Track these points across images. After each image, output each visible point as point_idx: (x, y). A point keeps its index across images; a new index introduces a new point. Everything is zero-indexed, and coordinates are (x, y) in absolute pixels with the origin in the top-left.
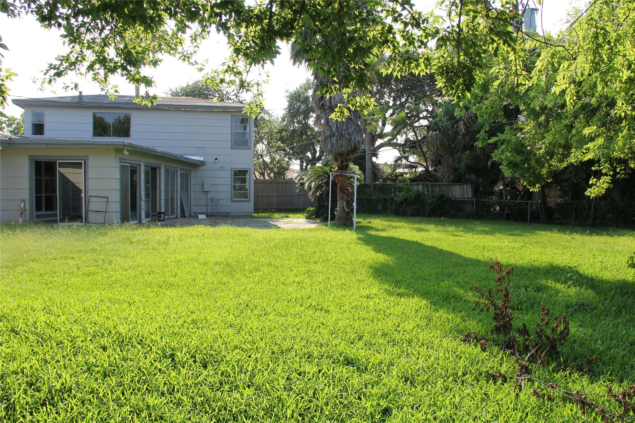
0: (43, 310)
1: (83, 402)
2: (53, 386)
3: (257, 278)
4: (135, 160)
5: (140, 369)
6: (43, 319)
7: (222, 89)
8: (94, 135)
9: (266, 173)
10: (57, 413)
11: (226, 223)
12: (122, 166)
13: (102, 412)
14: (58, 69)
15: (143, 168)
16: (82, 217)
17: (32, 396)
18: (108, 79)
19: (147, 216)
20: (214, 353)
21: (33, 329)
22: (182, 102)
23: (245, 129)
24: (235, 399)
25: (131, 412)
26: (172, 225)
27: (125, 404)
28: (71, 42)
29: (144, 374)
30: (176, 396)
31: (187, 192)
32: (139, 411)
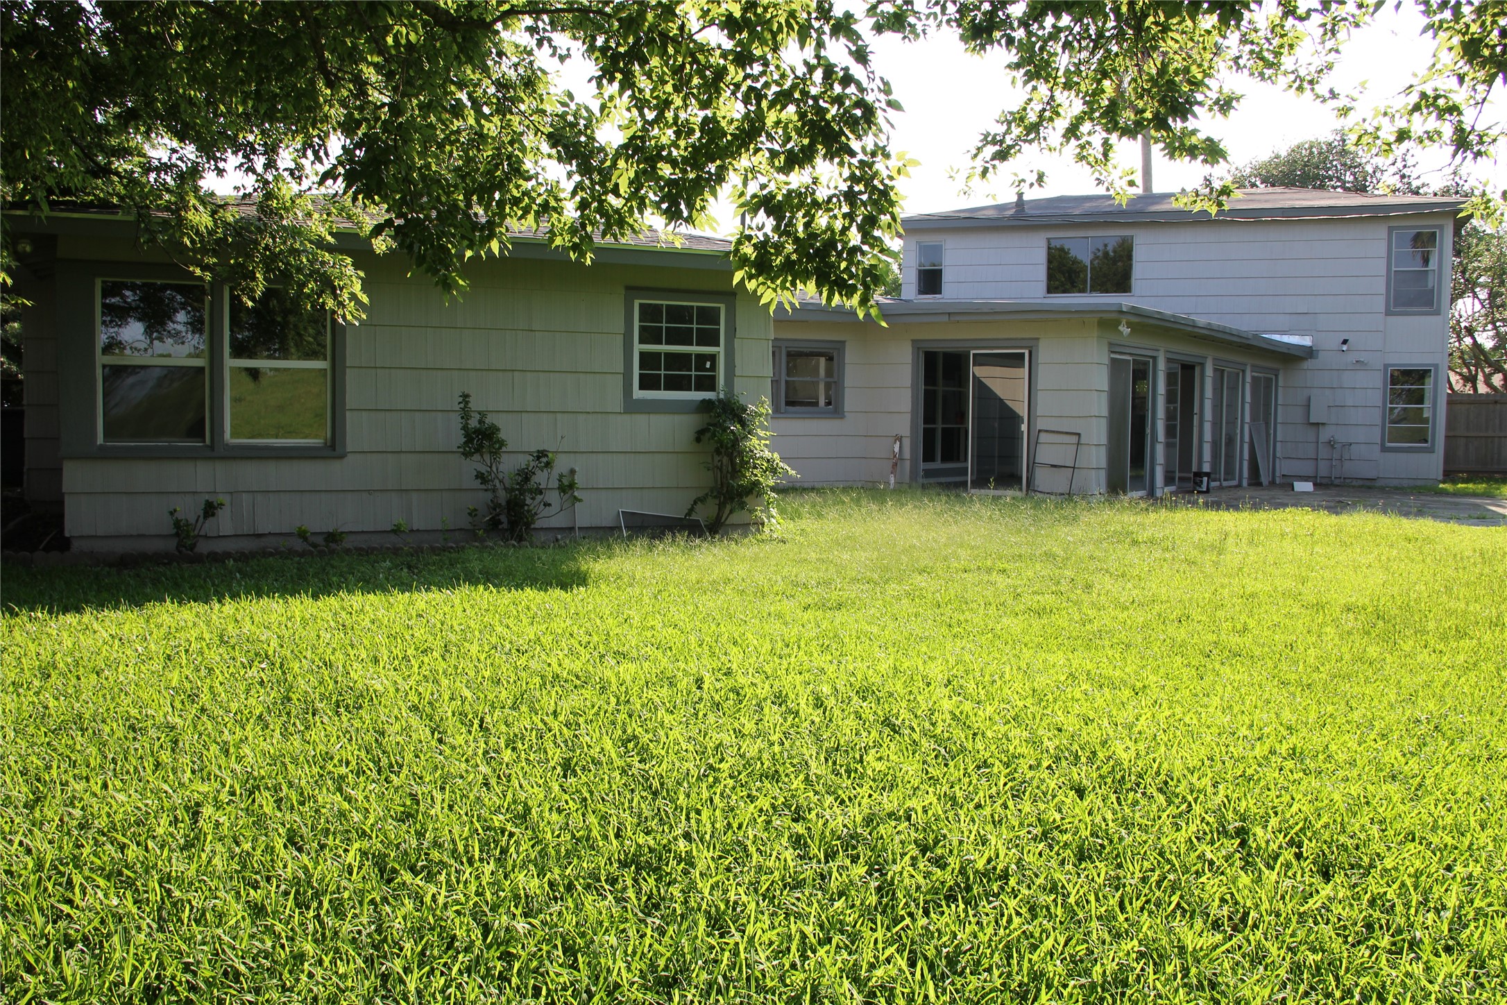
0: (946, 686)
1: (1032, 909)
2: (970, 861)
3: (1461, 658)
4: (1144, 346)
5: (1161, 854)
6: (947, 705)
7: (1364, 161)
8: (1051, 289)
9: (1480, 377)
10: (978, 923)
11: (1370, 507)
12: (1113, 361)
13: (1074, 942)
14: (1002, 142)
15: (1162, 365)
16: (1021, 478)
17: (927, 875)
18: (1111, 154)
19: (1169, 480)
20: (1349, 842)
21: (927, 725)
22: (1259, 201)
23: (1426, 261)
24: (1407, 974)
25: (1142, 955)
26: (1233, 506)
27: (1127, 932)
28: (1030, 77)
29: (1173, 869)
30: (1251, 938)
31: (1267, 424)
32: (1161, 956)
